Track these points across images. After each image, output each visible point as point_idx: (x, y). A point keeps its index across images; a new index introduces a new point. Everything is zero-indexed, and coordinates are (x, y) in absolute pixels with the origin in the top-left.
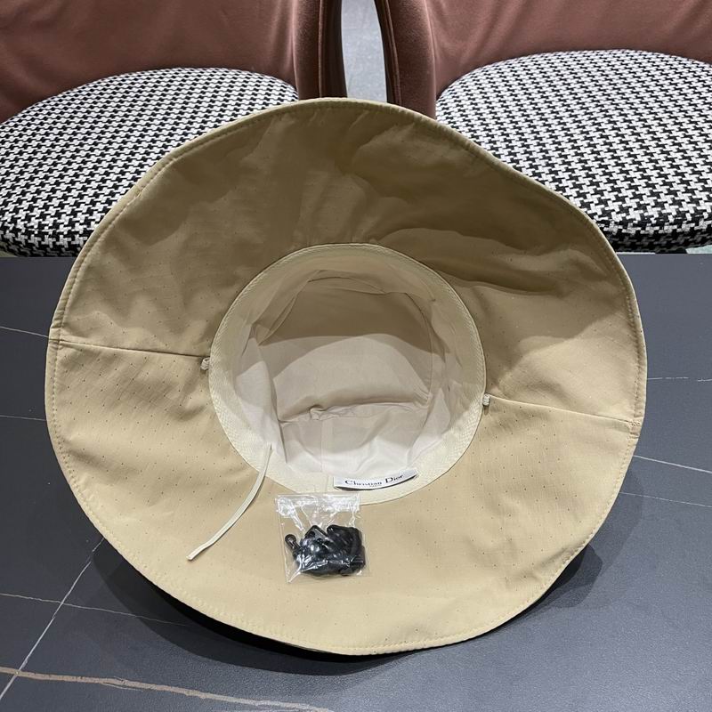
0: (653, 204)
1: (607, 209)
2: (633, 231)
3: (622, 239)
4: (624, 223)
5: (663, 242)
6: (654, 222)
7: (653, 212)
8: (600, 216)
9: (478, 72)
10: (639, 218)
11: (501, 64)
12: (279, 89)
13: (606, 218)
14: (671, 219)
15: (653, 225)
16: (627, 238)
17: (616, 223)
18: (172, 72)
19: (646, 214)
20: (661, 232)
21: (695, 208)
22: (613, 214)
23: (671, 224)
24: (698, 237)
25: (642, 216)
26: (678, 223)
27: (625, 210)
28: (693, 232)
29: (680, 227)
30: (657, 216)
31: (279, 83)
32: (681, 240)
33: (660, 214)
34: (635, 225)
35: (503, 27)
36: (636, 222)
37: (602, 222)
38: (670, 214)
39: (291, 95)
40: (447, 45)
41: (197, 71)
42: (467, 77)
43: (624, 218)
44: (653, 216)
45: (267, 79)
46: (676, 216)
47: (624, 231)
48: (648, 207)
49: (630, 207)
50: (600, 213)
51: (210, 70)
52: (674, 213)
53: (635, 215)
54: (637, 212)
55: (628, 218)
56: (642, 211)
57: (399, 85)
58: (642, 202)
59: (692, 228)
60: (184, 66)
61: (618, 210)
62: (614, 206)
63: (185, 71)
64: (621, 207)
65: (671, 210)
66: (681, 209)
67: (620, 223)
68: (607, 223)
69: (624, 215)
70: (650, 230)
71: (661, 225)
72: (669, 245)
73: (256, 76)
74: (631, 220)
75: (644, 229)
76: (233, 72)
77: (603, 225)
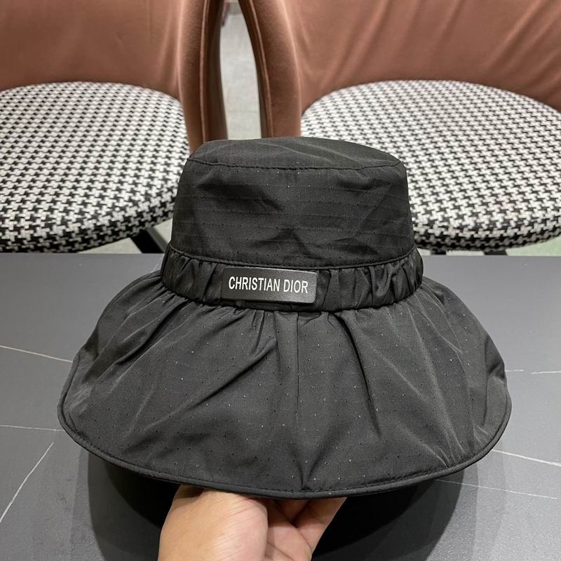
0: (484, 212)
1: (446, 216)
2: (467, 234)
3: (459, 241)
4: (461, 228)
5: (492, 243)
6: (485, 227)
7: (484, 219)
8: (441, 222)
9: (334, 94)
10: (472, 225)
11: (353, 89)
12: (166, 103)
13: (446, 224)
14: (499, 225)
15: (485, 230)
16: (463, 241)
17: (454, 228)
18: (73, 85)
19: (478, 221)
20: (490, 236)
21: (517, 217)
22: (451, 220)
23: (499, 229)
24: (520, 240)
25: (475, 222)
26: (505, 228)
27: (461, 217)
28: (516, 237)
29: (506, 232)
30: (487, 222)
31: (167, 98)
32: (507, 242)
33: (490, 221)
34: (470, 230)
35: (355, 60)
36: (470, 227)
37: (443, 227)
38: (497, 221)
39: (177, 109)
40: (310, 72)
41: (96, 86)
42: (326, 99)
43: (461, 224)
44: (483, 223)
45: (157, 94)
46: (502, 223)
47: (460, 235)
48: (480, 215)
49: (465, 214)
50: (440, 219)
51: (107, 85)
52: (501, 220)
53: (470, 222)
54: (471, 219)
55: (464, 223)
56: (475, 218)
57: (270, 107)
58: (474, 211)
59: (516, 233)
60: (84, 80)
61: (455, 216)
62: (452, 213)
63: (85, 85)
64: (458, 214)
65: (498, 217)
66: (506, 217)
67: (458, 228)
68: (447, 228)
69: (460, 221)
70: (482, 234)
71: (490, 230)
72: (497, 246)
73: (146, 92)
74: (466, 226)
75: (477, 233)
76: (127, 88)
77: (443, 229)
